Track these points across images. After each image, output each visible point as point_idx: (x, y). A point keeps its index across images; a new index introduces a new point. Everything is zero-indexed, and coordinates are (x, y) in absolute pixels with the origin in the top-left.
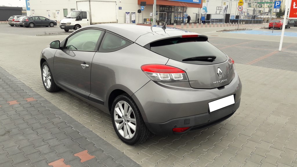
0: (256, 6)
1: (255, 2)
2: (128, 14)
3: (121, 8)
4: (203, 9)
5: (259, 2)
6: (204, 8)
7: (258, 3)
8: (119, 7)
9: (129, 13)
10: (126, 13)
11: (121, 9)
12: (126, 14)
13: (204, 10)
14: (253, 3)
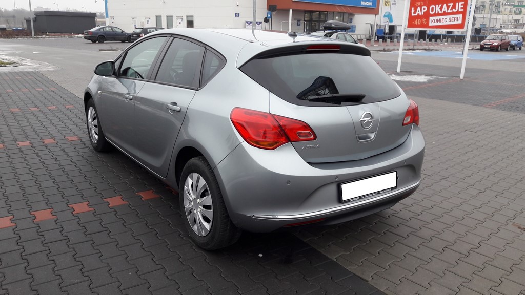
0: (510, 11)
1: (509, 5)
2: (249, 24)
3: (239, 14)
4: (385, 16)
5: (517, 4)
6: (386, 14)
7: (515, 6)
8: (236, 14)
9: (251, 22)
10: (247, 22)
11: (239, 16)
12: (247, 24)
13: (387, 19)
14: (506, 7)
